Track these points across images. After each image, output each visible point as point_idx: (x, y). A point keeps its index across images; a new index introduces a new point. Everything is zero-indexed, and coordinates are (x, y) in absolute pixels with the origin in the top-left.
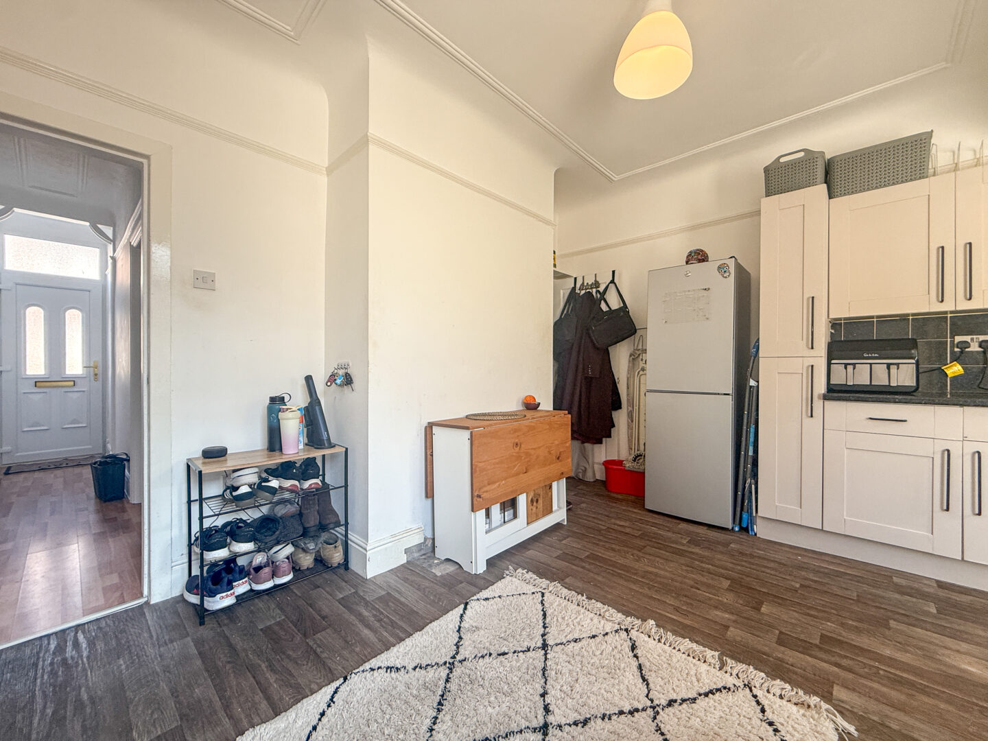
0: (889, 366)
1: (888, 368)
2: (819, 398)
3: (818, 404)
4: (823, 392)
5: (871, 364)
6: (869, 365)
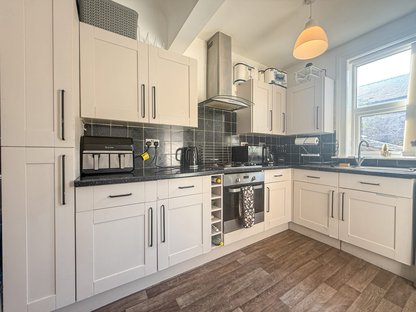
0: (119, 155)
1: (119, 157)
2: (71, 186)
3: (70, 191)
4: (74, 179)
5: (109, 154)
6: (108, 154)
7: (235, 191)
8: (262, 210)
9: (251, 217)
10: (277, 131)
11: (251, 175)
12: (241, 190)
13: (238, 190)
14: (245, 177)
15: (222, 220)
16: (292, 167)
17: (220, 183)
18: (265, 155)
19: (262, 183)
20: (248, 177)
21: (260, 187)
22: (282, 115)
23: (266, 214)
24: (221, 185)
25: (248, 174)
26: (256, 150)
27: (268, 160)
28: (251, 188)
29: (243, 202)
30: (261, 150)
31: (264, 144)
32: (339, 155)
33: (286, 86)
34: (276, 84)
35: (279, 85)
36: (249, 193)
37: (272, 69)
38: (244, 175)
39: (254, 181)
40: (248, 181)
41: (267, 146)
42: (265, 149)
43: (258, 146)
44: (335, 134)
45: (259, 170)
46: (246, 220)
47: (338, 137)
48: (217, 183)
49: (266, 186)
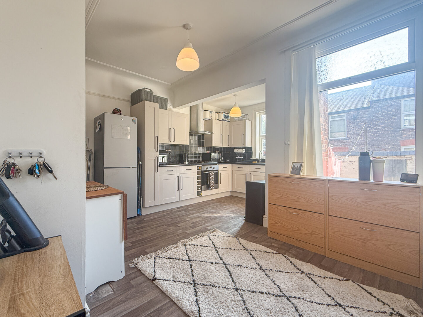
2: (158, 166)
3: (158, 168)
4: (159, 164)
7: (206, 172)
8: (218, 183)
9: (213, 184)
10: (225, 145)
11: (213, 166)
12: (209, 172)
13: (208, 172)
14: (210, 167)
15: (201, 185)
16: (232, 164)
17: (200, 169)
18: (219, 158)
19: (218, 170)
20: (211, 167)
21: (217, 172)
22: (228, 136)
23: (219, 185)
24: (201, 170)
25: (212, 166)
26: (214, 155)
27: (221, 160)
28: (213, 172)
29: (209, 178)
30: (217, 155)
31: (218, 151)
32: (254, 158)
33: (230, 121)
34: (224, 120)
35: (226, 121)
36: (212, 174)
37: (222, 113)
38: (210, 166)
39: (214, 169)
40: (211, 169)
41: (220, 153)
42: (219, 155)
43: (215, 153)
44: (252, 147)
45: (216, 164)
46: (211, 185)
47: (253, 149)
48: (199, 169)
49: (219, 172)
